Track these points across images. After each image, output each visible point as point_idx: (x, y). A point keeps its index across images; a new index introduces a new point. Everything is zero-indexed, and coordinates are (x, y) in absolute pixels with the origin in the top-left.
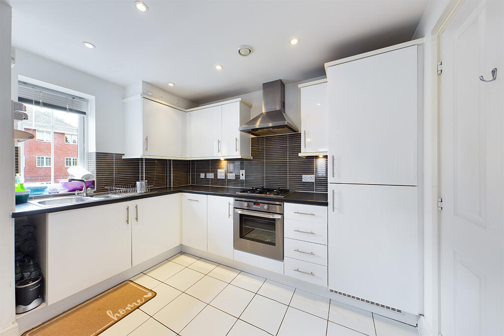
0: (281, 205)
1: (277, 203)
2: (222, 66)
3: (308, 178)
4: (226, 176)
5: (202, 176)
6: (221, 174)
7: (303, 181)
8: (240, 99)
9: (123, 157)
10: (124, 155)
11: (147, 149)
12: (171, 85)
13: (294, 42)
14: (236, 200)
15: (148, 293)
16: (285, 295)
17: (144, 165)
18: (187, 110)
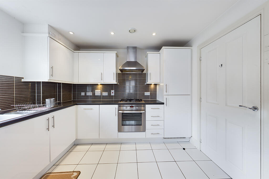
0: (144, 106)
1: (143, 105)
2: (114, 33)
3: (147, 94)
4: (101, 94)
5: (83, 94)
6: (98, 92)
7: (145, 95)
8: (116, 52)
9: (23, 80)
10: (23, 78)
11: (52, 75)
12: (71, 33)
13: (154, 34)
14: (119, 106)
15: (73, 174)
16: (148, 146)
17: (41, 87)
18: (75, 51)
